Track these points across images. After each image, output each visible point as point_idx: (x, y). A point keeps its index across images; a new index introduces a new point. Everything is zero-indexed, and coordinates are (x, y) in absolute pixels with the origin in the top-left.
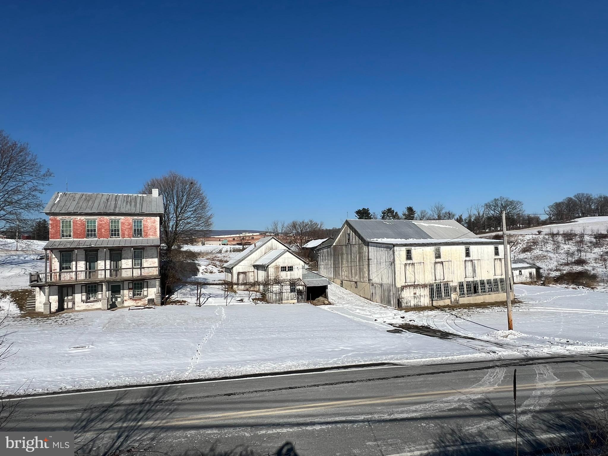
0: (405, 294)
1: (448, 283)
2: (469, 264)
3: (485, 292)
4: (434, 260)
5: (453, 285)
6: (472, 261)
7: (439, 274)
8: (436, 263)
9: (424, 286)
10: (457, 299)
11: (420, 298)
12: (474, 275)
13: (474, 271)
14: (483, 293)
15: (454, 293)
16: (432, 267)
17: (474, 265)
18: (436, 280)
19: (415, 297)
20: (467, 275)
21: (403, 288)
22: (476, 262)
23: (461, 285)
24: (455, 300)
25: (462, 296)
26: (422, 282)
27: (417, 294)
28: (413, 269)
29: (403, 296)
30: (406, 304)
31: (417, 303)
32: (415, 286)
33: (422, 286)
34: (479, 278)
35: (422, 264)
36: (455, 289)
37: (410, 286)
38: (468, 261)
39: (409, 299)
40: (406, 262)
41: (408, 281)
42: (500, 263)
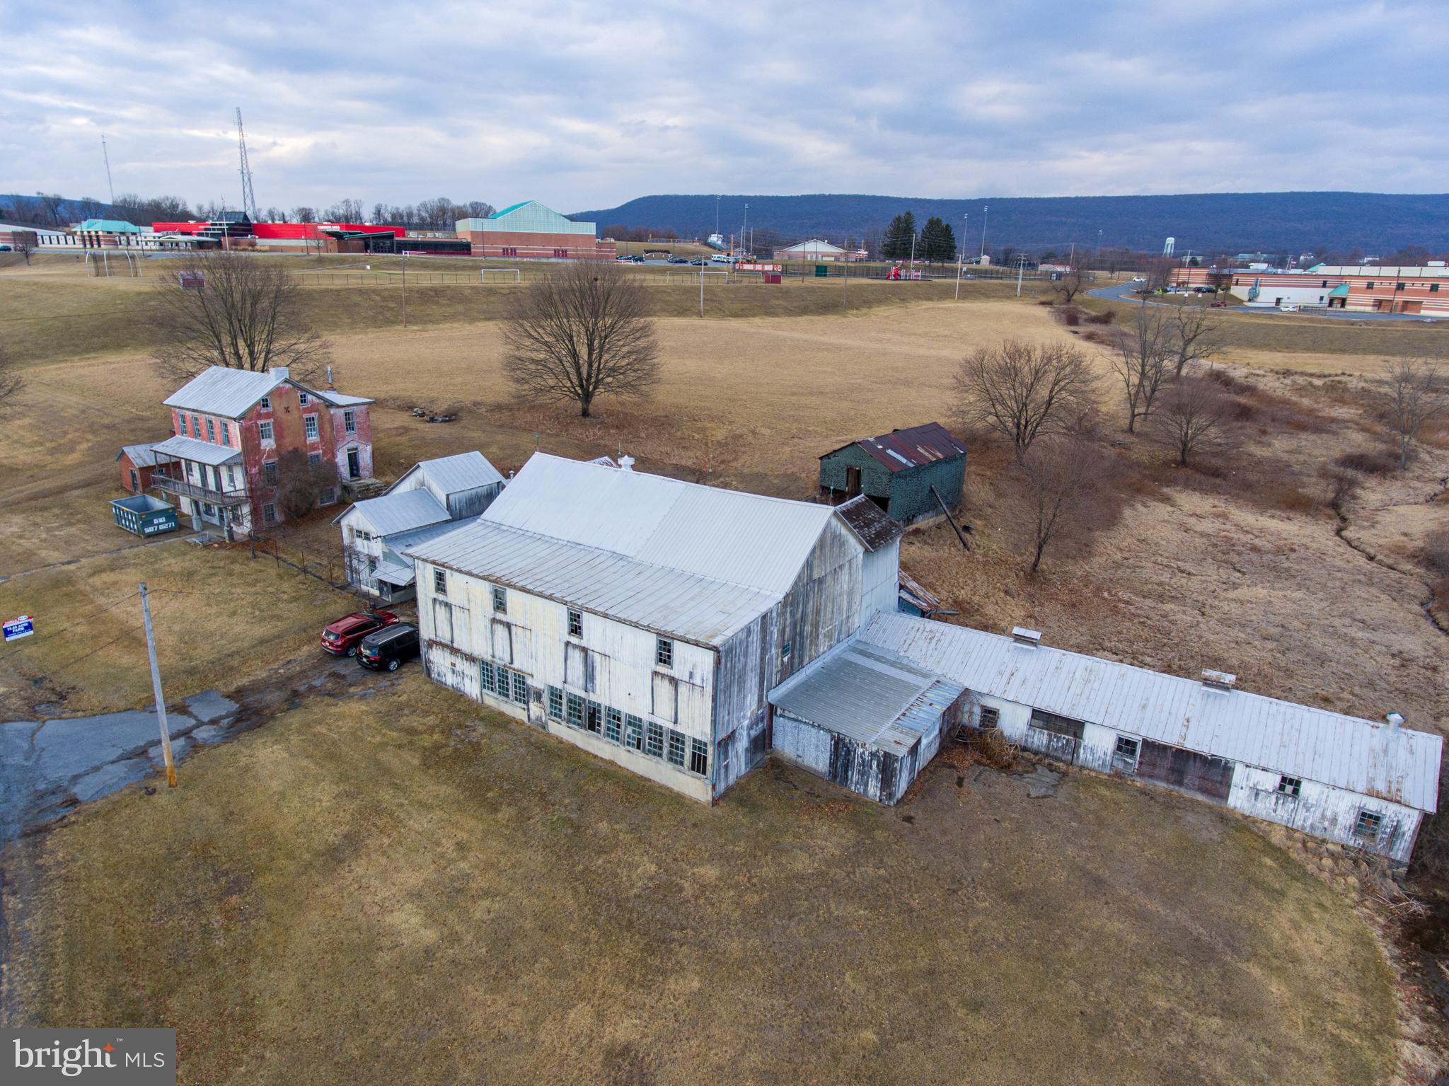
0: (436, 657)
1: (523, 676)
2: (576, 656)
3: (617, 739)
4: (490, 612)
5: (534, 685)
6: (584, 650)
7: (501, 648)
8: (494, 621)
9: (471, 659)
10: (544, 719)
11: (463, 678)
12: (589, 686)
13: (589, 676)
14: (610, 740)
15: (535, 703)
16: (486, 626)
17: (593, 663)
18: (493, 656)
19: (454, 671)
20: (569, 679)
21: (431, 643)
22: (597, 658)
23: (556, 695)
24: (538, 719)
25: (553, 718)
26: (465, 648)
27: (458, 668)
28: (448, 615)
29: (431, 658)
30: (439, 675)
31: (458, 683)
32: (454, 651)
33: (466, 655)
34: (602, 699)
35: (466, 612)
36: (538, 696)
37: (444, 646)
38: (575, 646)
39: (444, 670)
40: (435, 595)
41: (439, 633)
42: (672, 689)
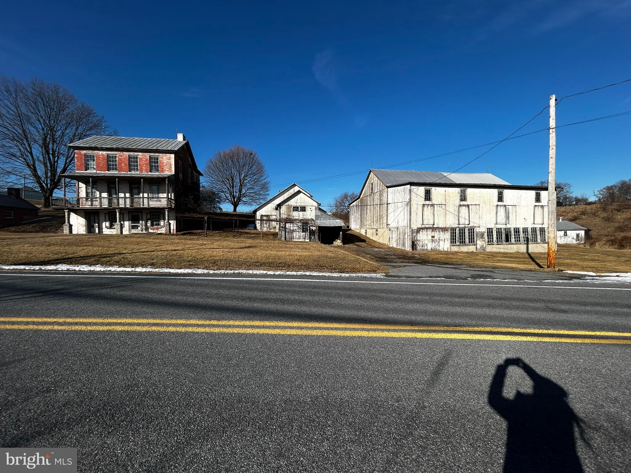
0: (421, 237)
1: (474, 229)
2: (502, 210)
3: (520, 241)
4: (457, 202)
5: (481, 231)
6: (505, 206)
7: (463, 218)
8: (460, 206)
9: (444, 229)
10: (484, 246)
11: (439, 242)
12: (507, 222)
13: (508, 217)
14: (517, 242)
15: (480, 240)
16: (455, 210)
17: (508, 211)
18: (459, 224)
19: (433, 241)
20: (499, 221)
21: (419, 230)
22: (510, 207)
23: (490, 231)
24: (482, 247)
25: (490, 243)
26: (442, 225)
27: (436, 238)
28: (432, 211)
29: (419, 238)
30: (422, 246)
31: (435, 246)
32: (433, 229)
33: (442, 228)
34: (512, 225)
35: (443, 206)
36: (482, 235)
37: (427, 228)
38: (501, 206)
39: (426, 242)
40: (424, 203)
41: (425, 223)
42: (542, 210)
